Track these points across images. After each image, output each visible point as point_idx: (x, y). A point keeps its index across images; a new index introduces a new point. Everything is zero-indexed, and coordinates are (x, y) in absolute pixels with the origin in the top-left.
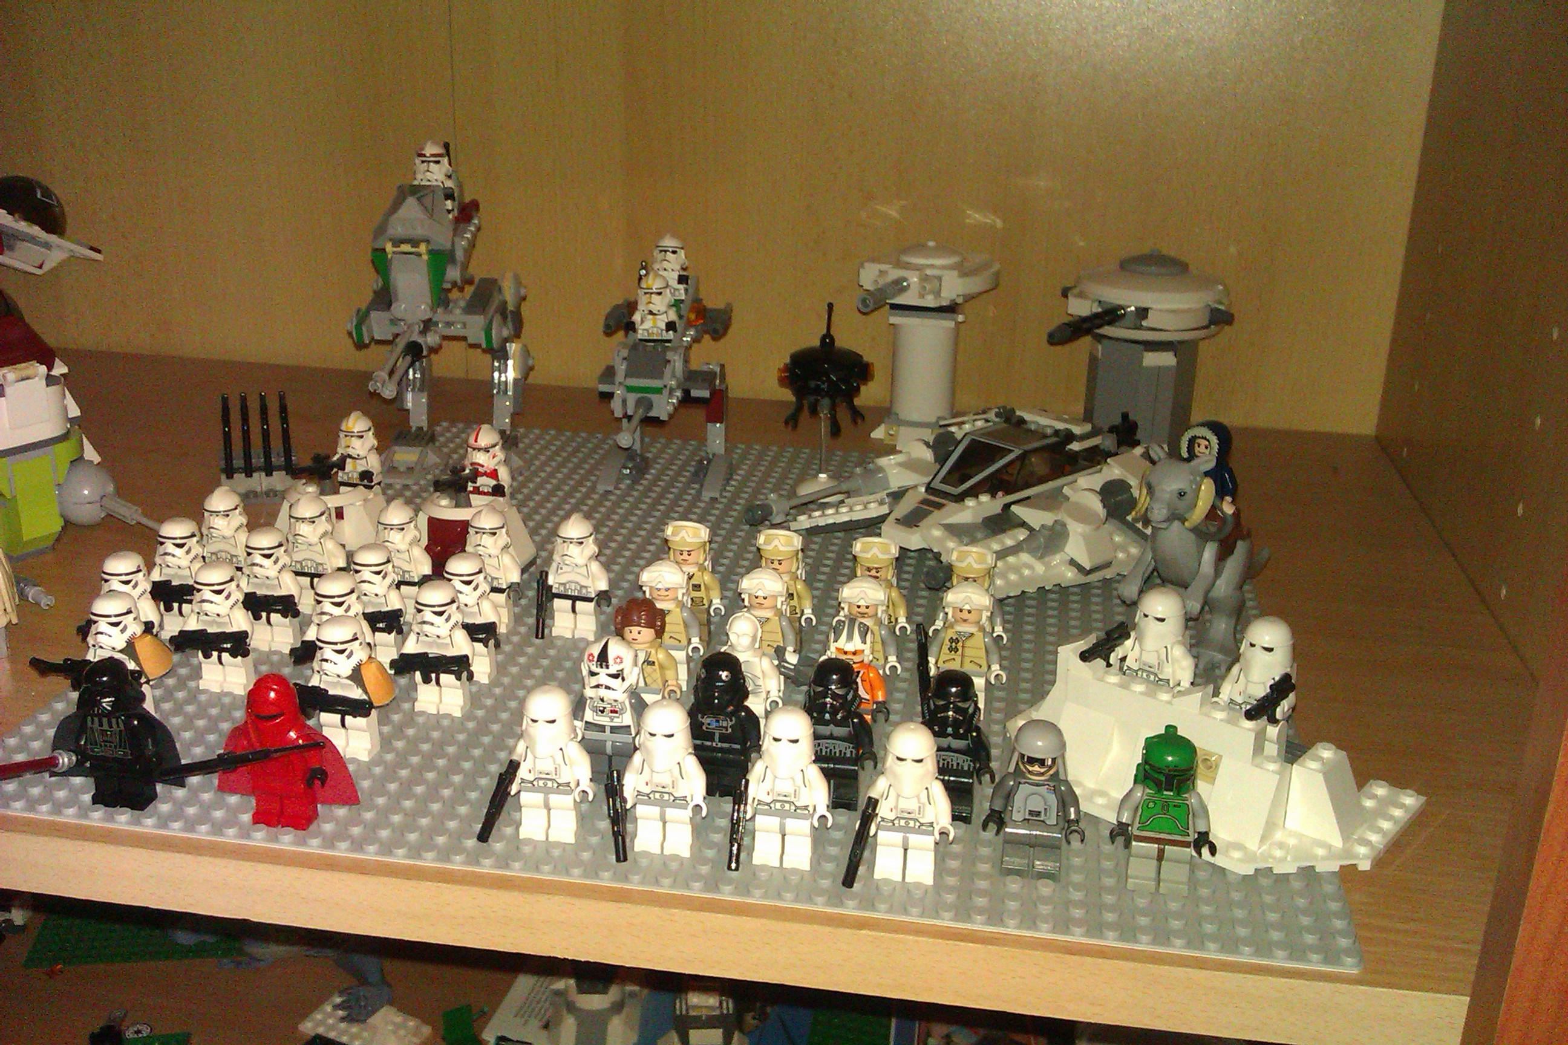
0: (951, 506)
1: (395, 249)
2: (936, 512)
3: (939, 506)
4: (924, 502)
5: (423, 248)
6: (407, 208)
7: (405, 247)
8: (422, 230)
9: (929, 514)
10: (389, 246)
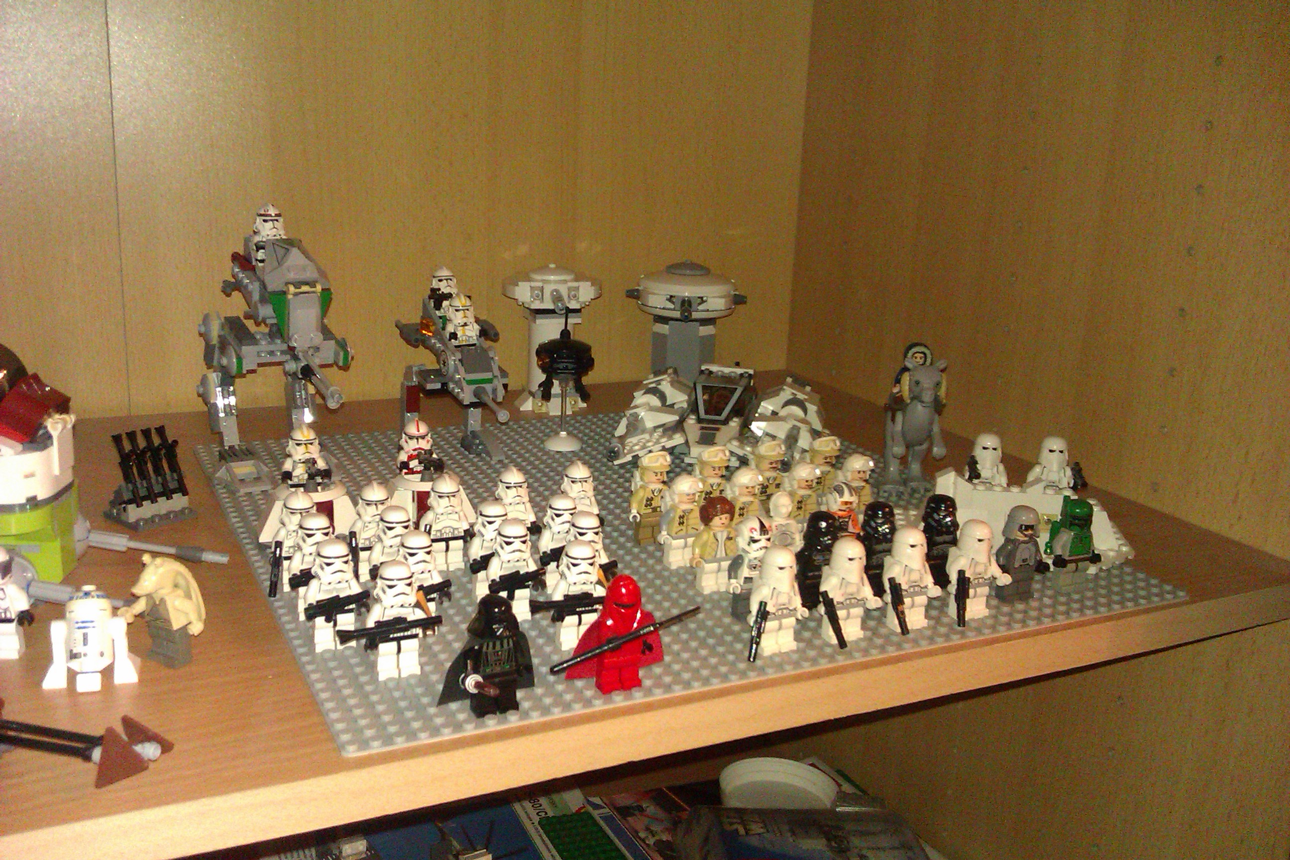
0: (723, 427)
1: (298, 290)
3: (717, 430)
4: (702, 428)
5: (319, 288)
6: (295, 257)
7: (305, 288)
8: (310, 273)
9: (714, 436)
10: (292, 289)
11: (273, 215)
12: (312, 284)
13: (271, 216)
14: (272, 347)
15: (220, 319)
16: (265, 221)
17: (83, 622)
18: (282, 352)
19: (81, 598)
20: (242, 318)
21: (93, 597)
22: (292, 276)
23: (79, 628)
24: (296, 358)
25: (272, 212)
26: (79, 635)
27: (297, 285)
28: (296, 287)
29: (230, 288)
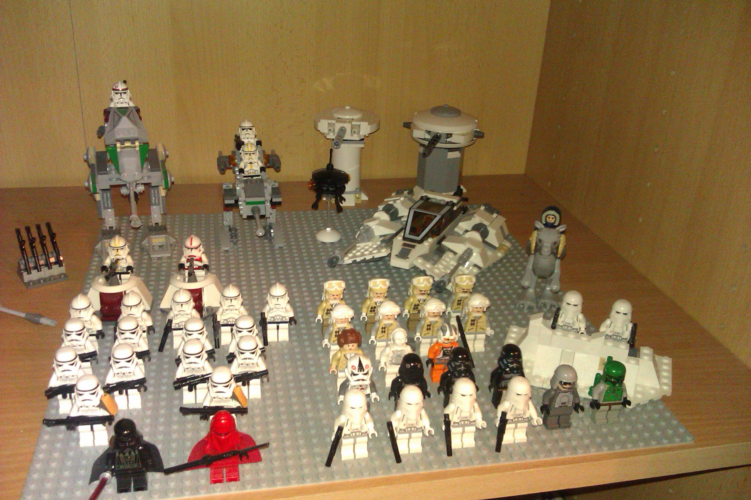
0: (418, 246)
1: (122, 146)
2: (413, 250)
3: (414, 247)
4: (405, 245)
5: (137, 144)
6: (123, 124)
7: (128, 144)
9: (410, 251)
10: (118, 145)
11: (121, 90)
12: (134, 142)
16: (116, 93)
25: (120, 87)
27: (122, 141)
29: (101, 133)
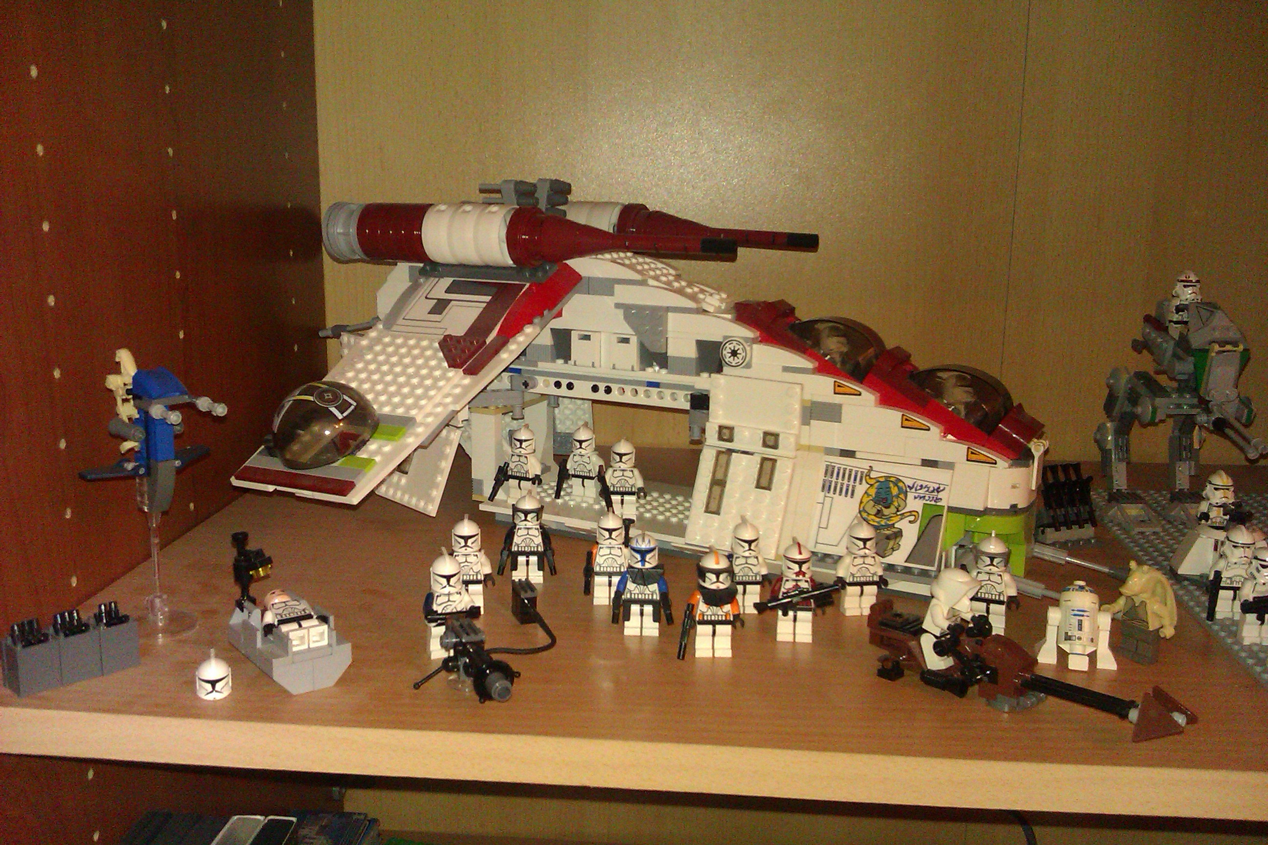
1: (1221, 349)
5: (1241, 347)
6: (1219, 320)
7: (1229, 347)
8: (1233, 334)
10: (1217, 347)
11: (1194, 281)
12: (1236, 344)
13: (1191, 281)
14: (1181, 401)
15: (1128, 373)
16: (1185, 286)
17: (1079, 611)
18: (1192, 406)
19: (1077, 590)
20: (1152, 373)
21: (1087, 591)
22: (1217, 334)
23: (1075, 615)
24: (1208, 411)
25: (1193, 278)
26: (1075, 621)
27: (1223, 343)
28: (1220, 346)
29: (1139, 346)
